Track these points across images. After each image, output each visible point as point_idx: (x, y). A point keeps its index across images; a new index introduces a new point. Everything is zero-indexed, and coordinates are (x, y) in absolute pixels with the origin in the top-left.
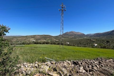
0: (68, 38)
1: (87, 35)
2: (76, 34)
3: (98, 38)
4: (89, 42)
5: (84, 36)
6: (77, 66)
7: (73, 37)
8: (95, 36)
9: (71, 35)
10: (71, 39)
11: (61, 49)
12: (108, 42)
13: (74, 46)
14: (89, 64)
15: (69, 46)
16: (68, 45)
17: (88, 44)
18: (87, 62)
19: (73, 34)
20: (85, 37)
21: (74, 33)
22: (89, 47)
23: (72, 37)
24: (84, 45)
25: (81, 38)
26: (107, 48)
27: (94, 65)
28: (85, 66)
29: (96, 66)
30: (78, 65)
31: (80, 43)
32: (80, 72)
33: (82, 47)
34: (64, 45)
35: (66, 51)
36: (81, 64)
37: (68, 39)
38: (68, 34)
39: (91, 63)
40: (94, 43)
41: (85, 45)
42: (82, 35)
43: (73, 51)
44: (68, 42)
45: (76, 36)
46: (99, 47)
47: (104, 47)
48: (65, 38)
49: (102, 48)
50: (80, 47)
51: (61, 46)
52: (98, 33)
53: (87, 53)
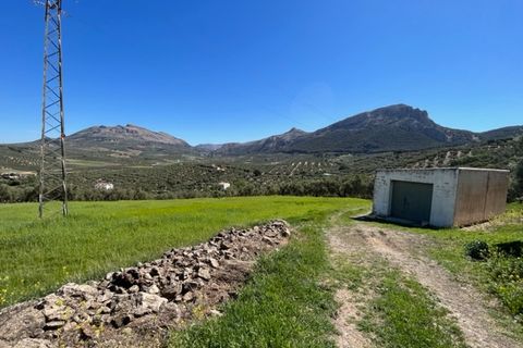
0: (109, 160)
1: (196, 148)
2: (151, 139)
3: (233, 159)
4: (206, 178)
5: (186, 153)
6: (129, 292)
7: (138, 153)
8: (224, 155)
9: (124, 146)
10: (127, 165)
11: (45, 224)
12: (257, 173)
13: (141, 197)
14: (187, 264)
15: (113, 200)
16: (107, 197)
17: (203, 184)
18: (180, 258)
19: (137, 139)
20: (192, 158)
21: (140, 133)
22: (205, 197)
23: (131, 152)
24: (185, 191)
25: (173, 162)
26: (255, 194)
27: (201, 264)
28: (168, 278)
29: (209, 263)
30: (135, 283)
31: (171, 184)
32: (137, 316)
33: (179, 197)
34: (80, 200)
35: (83, 233)
36: (154, 273)
37: (106, 164)
38: (103, 139)
39: (195, 257)
40: (220, 180)
41: (190, 188)
42: (177, 145)
43: (130, 225)
44: (107, 182)
45: (151, 149)
46: (236, 193)
47: (248, 193)
48: (84, 157)
49: (242, 195)
50: (170, 198)
51: (54, 208)
52: (234, 144)
53: (192, 219)
